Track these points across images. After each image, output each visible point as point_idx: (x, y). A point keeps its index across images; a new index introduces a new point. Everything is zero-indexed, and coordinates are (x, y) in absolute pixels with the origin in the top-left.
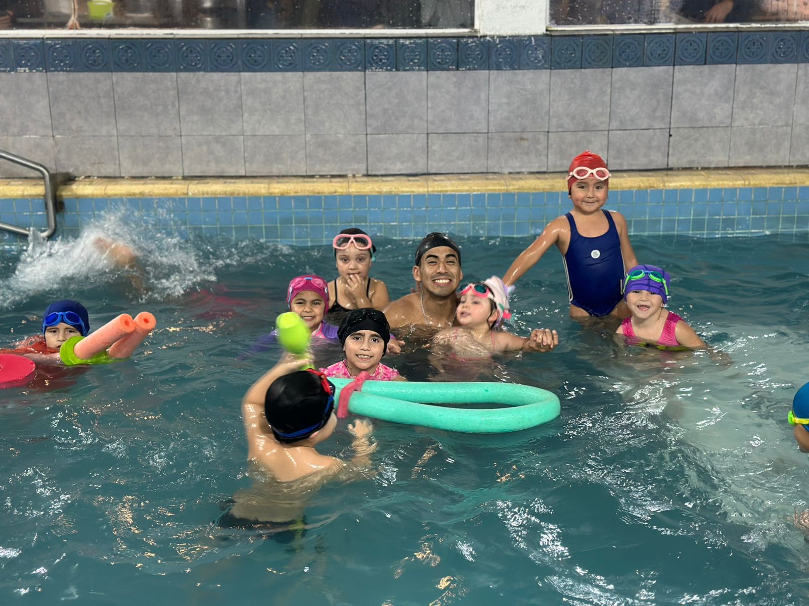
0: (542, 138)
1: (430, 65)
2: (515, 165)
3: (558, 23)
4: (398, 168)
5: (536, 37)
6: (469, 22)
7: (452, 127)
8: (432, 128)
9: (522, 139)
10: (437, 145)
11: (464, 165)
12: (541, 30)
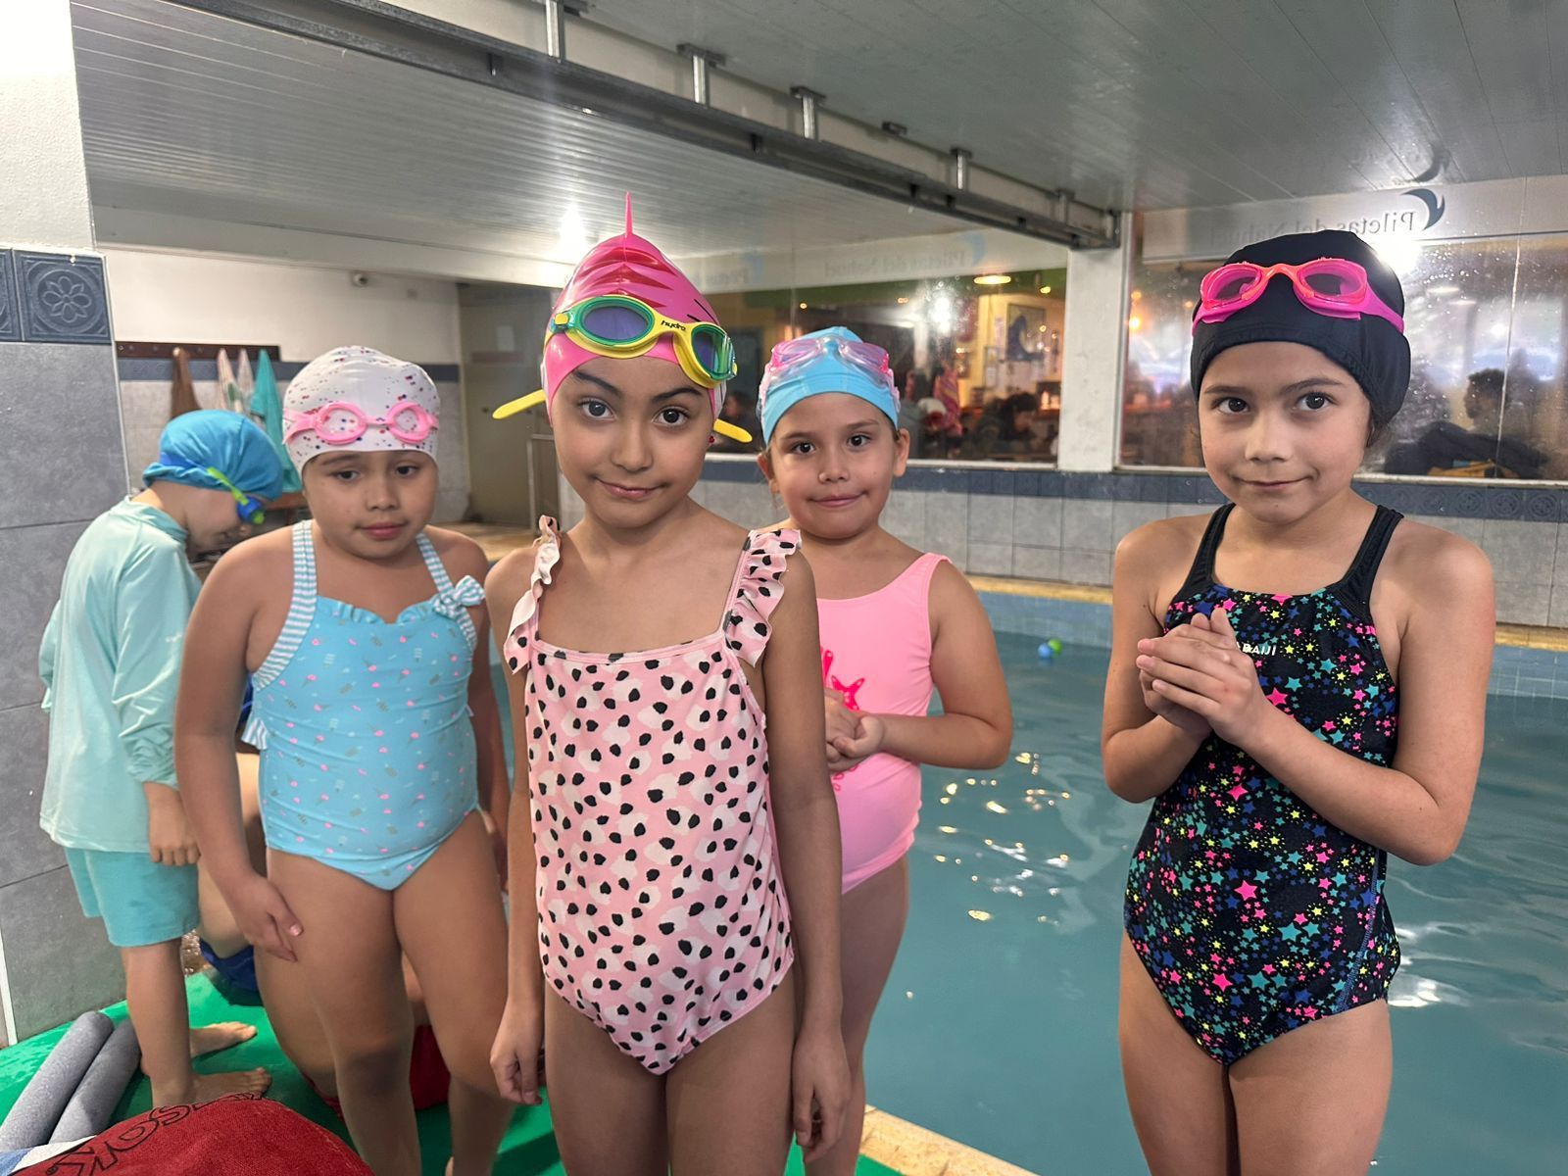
0: (1107, 557)
1: (1018, 492)
2: (1084, 578)
3: (1126, 463)
4: (991, 570)
5: (1104, 474)
6: (1054, 459)
7: (1033, 542)
8: (1018, 541)
9: (1089, 557)
10: (1022, 555)
11: (1041, 573)
12: (1107, 467)
